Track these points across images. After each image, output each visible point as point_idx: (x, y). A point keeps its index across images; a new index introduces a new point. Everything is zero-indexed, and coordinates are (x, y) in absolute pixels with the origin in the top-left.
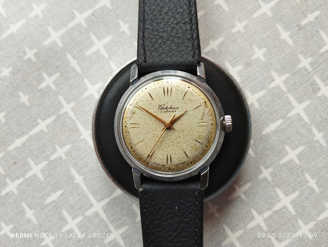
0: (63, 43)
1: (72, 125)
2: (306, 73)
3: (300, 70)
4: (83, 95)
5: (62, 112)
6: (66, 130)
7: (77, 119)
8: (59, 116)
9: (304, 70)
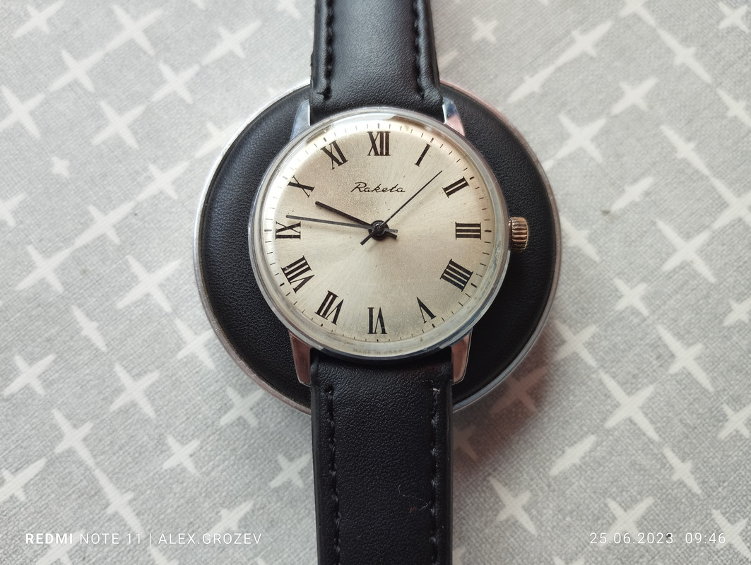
0: (64, 284)
1: (84, 480)
2: (636, 321)
3: (623, 314)
4: (111, 403)
5: (60, 448)
6: (70, 495)
7: (97, 464)
8: (51, 459)
9: (632, 314)
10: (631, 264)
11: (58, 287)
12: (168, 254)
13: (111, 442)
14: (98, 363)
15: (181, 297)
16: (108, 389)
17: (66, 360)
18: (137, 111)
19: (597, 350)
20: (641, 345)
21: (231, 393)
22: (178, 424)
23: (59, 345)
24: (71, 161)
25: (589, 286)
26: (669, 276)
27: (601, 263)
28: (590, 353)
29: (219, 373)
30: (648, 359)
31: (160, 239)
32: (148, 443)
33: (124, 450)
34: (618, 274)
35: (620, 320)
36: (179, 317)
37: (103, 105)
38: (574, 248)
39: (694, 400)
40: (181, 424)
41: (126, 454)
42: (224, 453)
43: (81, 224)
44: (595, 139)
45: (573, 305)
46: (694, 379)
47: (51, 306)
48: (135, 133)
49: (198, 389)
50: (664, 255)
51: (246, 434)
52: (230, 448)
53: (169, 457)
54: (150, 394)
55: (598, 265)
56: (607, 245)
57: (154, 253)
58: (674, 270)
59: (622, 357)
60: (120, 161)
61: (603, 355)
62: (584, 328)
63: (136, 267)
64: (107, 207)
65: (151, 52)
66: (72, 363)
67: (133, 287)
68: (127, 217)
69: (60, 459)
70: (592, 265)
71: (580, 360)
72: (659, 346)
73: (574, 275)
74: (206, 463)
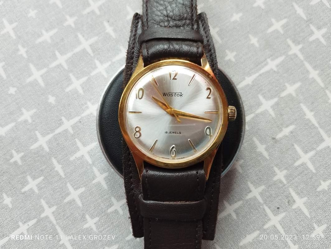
10: (282, 161)
11: (47, 149)
12: (92, 140)
13: (63, 215)
14: (61, 182)
15: (96, 158)
16: (64, 193)
17: (48, 180)
18: (84, 79)
19: (264, 196)
20: (282, 196)
21: (113, 199)
22: (91, 210)
23: (45, 173)
24: (56, 97)
25: (263, 169)
26: (296, 168)
27: (269, 160)
28: (261, 197)
29: (109, 191)
30: (284, 202)
31: (89, 133)
32: (78, 217)
33: (68, 219)
34: (276, 165)
35: (275, 185)
36: (95, 166)
37: (71, 75)
38: (259, 152)
39: (302, 220)
40: (92, 210)
41: (69, 220)
42: (108, 224)
43: (58, 124)
44: (272, 107)
45: (256, 176)
46: (302, 212)
47: (43, 157)
48: (83, 88)
49: (100, 196)
50: (295, 159)
51: (118, 217)
52: (111, 222)
53: (86, 223)
54: (81, 197)
55: (268, 160)
56: (272, 152)
57: (86, 138)
58: (299, 166)
59: (274, 200)
60: (76, 99)
61: (266, 198)
62: (260, 186)
63: (79, 144)
64: (69, 118)
65: (92, 55)
66: (50, 181)
67: (77, 152)
68: (77, 123)
69: (43, 220)
70: (266, 160)
71: (256, 200)
72: (289, 197)
73: (258, 163)
74: (101, 227)
